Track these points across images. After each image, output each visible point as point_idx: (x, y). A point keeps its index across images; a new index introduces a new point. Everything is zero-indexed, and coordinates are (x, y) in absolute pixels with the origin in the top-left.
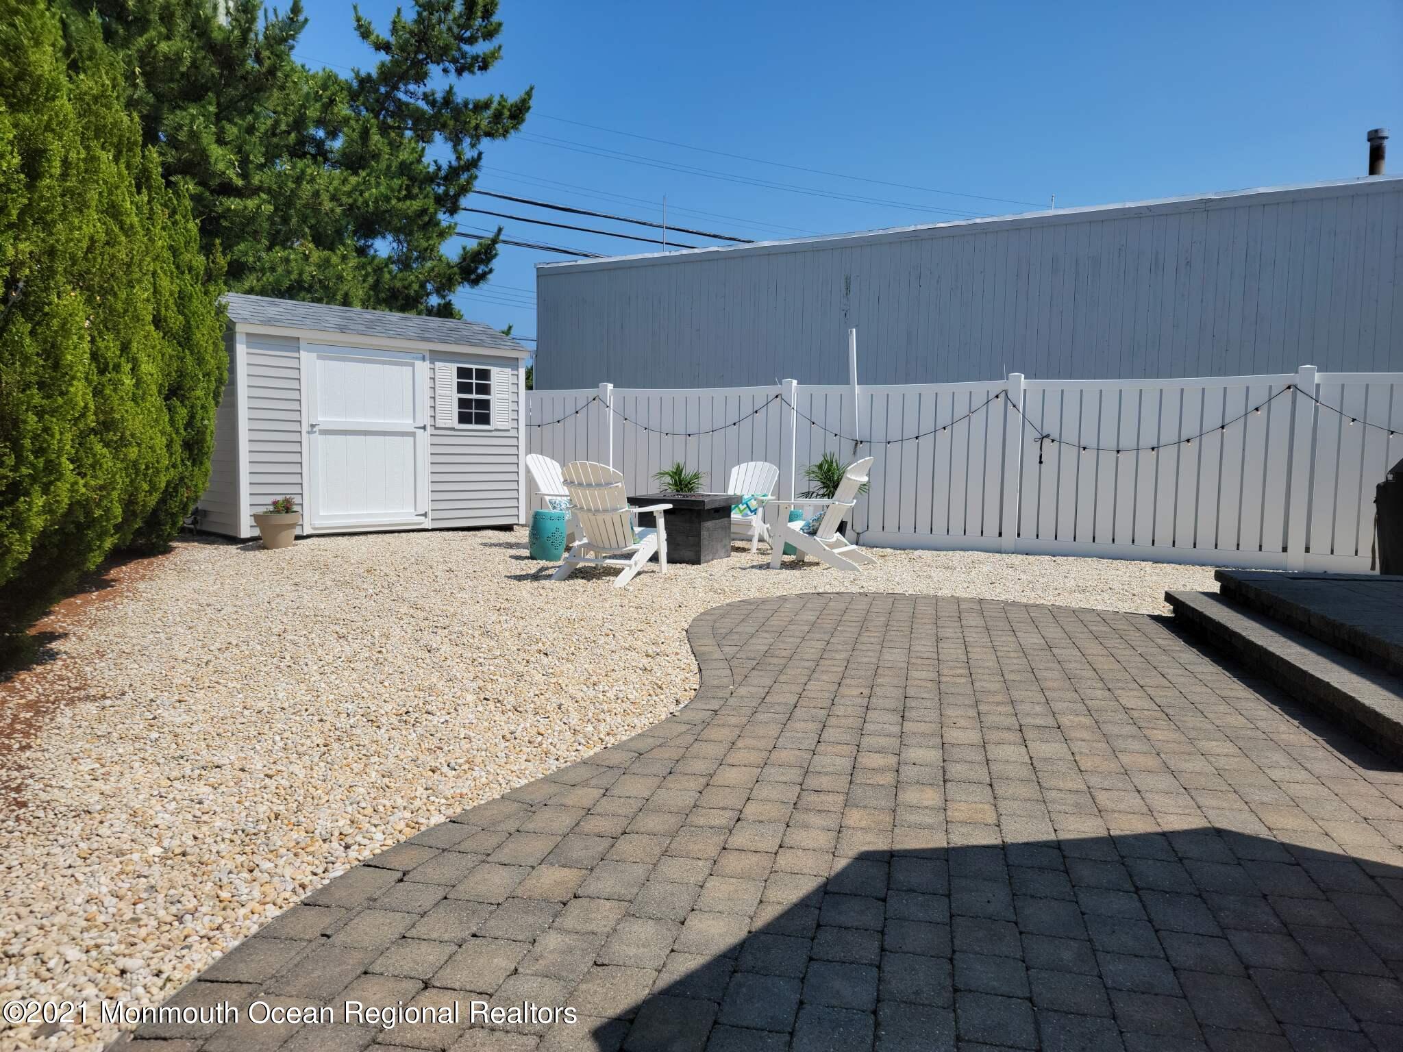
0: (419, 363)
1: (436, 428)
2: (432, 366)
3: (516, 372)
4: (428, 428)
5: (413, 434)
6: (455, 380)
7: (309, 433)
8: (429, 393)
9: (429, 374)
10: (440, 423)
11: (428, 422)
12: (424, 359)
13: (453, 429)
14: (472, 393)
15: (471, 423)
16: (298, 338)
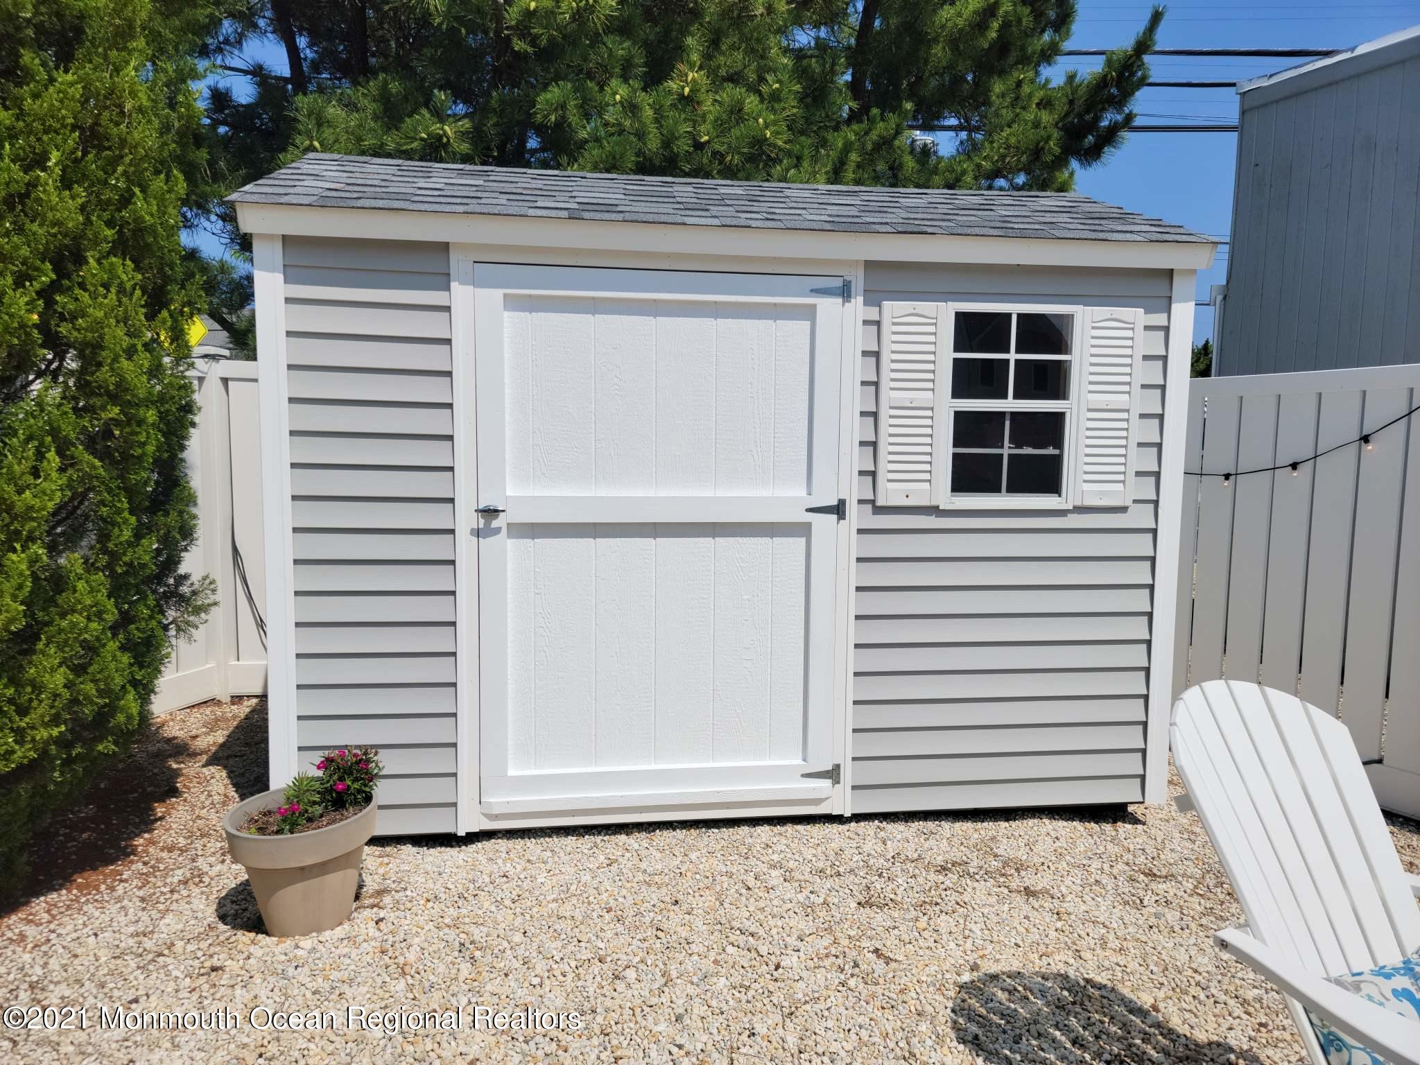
0: (828, 306)
1: (879, 510)
2: (873, 314)
3: (1160, 319)
4: (852, 509)
5: (803, 530)
6: (947, 355)
7: (477, 533)
8: (857, 400)
9: (862, 339)
10: (890, 494)
11: (852, 490)
12: (845, 292)
13: (934, 510)
14: (1005, 397)
15: (994, 488)
16: (444, 247)
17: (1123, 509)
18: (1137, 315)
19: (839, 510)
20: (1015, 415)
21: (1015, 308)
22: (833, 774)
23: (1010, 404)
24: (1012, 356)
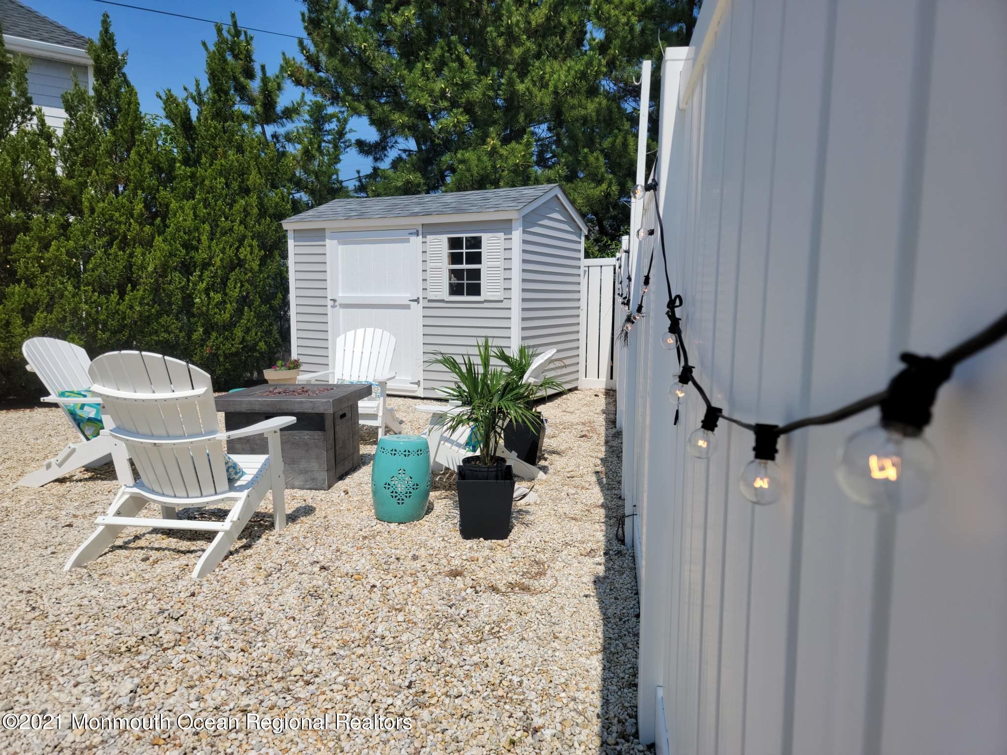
0: (413, 239)
1: (429, 301)
3: (509, 236)
5: (408, 307)
6: (446, 251)
7: (332, 306)
8: (421, 266)
9: (422, 248)
10: (431, 296)
11: (420, 294)
12: (417, 234)
13: (442, 301)
14: (462, 264)
15: (462, 294)
16: (324, 229)
17: (501, 301)
18: (501, 235)
19: (417, 301)
20: (468, 270)
21: (464, 235)
22: (418, 383)
23: (464, 266)
24: (464, 251)
